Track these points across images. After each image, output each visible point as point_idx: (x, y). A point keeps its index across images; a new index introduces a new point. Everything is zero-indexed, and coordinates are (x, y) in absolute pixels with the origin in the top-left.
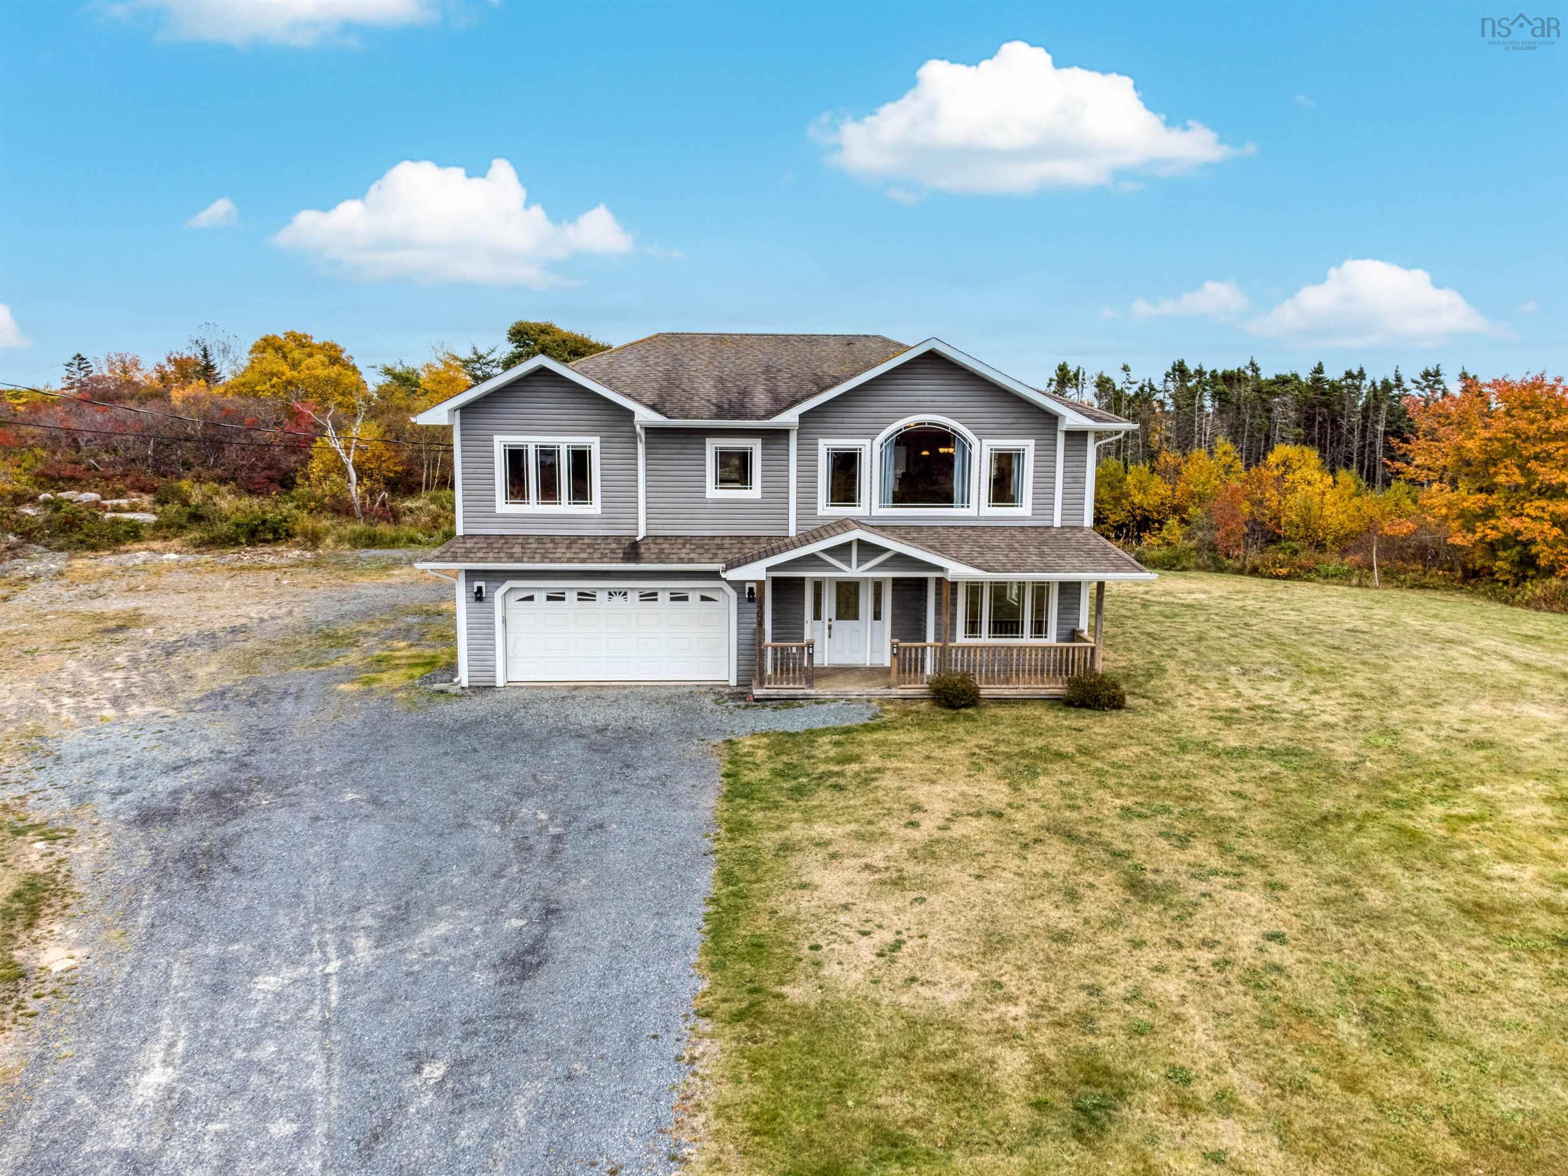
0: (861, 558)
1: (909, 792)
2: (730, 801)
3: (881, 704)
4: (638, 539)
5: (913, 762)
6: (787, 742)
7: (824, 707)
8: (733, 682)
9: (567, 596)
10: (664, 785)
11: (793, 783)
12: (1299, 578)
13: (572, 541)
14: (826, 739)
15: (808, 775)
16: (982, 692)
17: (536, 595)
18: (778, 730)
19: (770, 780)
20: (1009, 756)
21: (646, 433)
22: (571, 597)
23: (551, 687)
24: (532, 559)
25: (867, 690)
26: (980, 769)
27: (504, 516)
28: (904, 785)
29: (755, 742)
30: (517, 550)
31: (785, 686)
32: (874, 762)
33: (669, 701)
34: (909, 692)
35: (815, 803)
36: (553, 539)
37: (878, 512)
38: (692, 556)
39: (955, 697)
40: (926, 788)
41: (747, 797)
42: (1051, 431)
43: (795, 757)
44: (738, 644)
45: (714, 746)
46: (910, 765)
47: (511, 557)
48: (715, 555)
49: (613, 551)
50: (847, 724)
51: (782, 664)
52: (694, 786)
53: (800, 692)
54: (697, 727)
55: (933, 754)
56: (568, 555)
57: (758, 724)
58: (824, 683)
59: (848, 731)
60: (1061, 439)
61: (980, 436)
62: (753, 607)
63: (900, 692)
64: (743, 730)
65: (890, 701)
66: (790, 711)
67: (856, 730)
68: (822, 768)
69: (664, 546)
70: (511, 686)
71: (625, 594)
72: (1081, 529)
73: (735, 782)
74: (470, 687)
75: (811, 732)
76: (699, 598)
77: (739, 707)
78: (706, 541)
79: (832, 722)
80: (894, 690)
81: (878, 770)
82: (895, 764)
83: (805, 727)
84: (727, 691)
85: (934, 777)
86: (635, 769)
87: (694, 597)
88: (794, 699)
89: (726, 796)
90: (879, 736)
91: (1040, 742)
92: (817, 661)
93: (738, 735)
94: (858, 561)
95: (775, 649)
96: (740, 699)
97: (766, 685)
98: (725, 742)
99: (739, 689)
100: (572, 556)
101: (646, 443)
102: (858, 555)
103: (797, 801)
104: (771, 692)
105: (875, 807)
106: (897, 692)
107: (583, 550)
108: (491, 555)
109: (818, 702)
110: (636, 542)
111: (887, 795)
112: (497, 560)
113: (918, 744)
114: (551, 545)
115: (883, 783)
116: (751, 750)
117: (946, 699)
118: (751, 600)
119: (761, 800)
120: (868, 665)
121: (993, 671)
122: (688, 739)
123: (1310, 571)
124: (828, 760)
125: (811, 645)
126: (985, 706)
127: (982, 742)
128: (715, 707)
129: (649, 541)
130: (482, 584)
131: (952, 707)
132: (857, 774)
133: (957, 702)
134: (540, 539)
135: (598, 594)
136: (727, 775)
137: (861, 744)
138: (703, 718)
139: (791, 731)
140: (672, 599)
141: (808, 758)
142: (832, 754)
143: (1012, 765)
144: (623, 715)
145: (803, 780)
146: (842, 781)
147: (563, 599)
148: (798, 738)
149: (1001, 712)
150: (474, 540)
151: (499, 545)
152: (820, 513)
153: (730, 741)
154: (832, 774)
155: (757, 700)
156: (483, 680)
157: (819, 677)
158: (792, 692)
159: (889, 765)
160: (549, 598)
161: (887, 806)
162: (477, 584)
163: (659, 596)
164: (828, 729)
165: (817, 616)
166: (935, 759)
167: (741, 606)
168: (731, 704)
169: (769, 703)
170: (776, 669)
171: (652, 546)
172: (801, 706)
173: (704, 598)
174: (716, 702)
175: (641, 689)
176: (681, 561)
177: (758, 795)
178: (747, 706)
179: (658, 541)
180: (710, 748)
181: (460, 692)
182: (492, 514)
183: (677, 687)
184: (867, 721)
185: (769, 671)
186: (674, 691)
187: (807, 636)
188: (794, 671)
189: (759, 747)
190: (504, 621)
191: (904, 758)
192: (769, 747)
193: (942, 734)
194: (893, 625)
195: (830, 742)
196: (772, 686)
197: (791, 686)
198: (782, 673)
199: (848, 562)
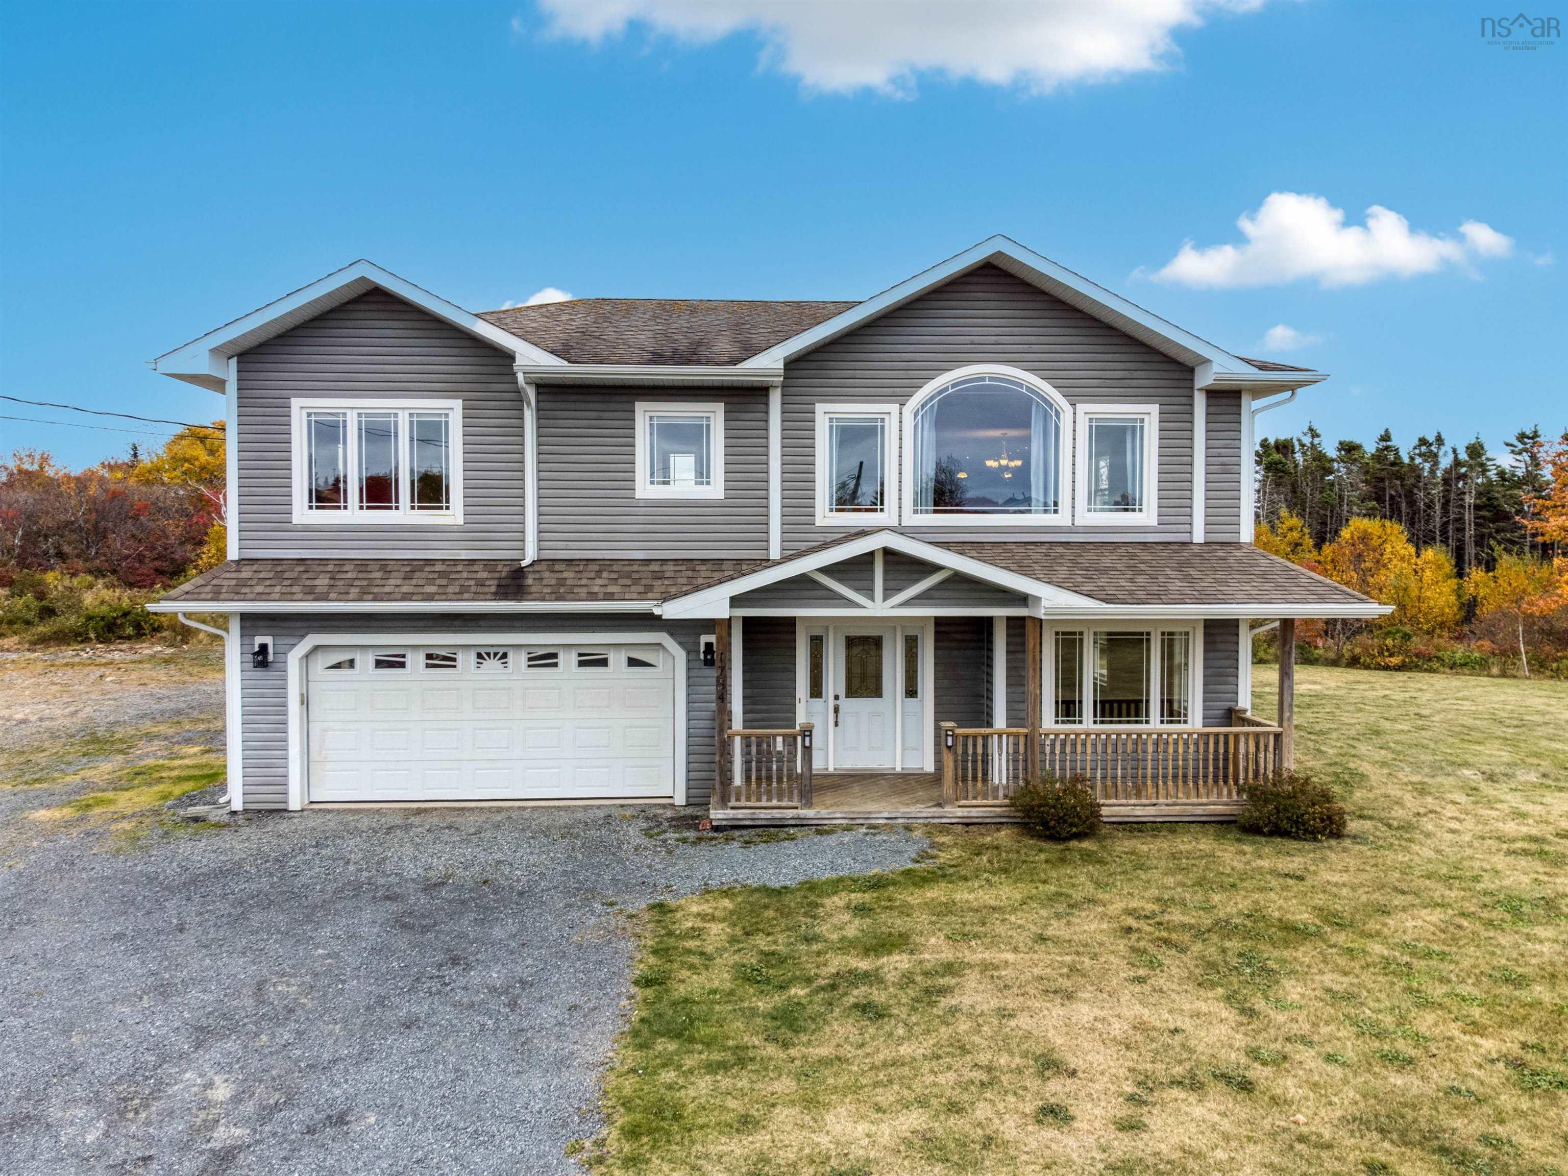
0: (891, 584)
1: (1023, 1021)
2: (641, 1047)
3: (929, 834)
4: (524, 564)
5: (1016, 950)
6: (766, 907)
7: (832, 840)
8: (680, 799)
9: (408, 660)
10: (513, 1005)
11: (778, 999)
12: (1417, 668)
13: (414, 567)
14: (838, 901)
15: (809, 980)
16: (1105, 811)
17: (358, 657)
18: (752, 883)
19: (731, 993)
20: (1200, 934)
21: (538, 394)
22: (415, 661)
23: (378, 811)
24: (343, 596)
25: (903, 809)
26: (1154, 964)
27: (307, 528)
28: (1011, 1003)
29: (706, 908)
30: (322, 582)
31: (764, 803)
32: (937, 950)
33: (568, 832)
34: (974, 812)
35: (824, 1051)
36: (384, 565)
37: (912, 519)
38: (611, 589)
39: (1061, 820)
40: (1056, 1012)
41: (679, 1036)
42: (1186, 392)
43: (781, 938)
44: (689, 736)
45: (631, 917)
46: (1010, 957)
47: (312, 593)
48: (649, 588)
49: (481, 583)
50: (876, 870)
51: (759, 770)
52: (574, 1007)
53: (790, 813)
54: (607, 877)
55: (1049, 932)
56: (405, 589)
57: (717, 871)
58: (829, 799)
59: (877, 884)
60: (1200, 402)
61: (1073, 398)
62: (713, 673)
63: (960, 812)
64: (688, 883)
65: (944, 828)
66: (774, 847)
67: (894, 883)
68: (836, 963)
69: (565, 575)
70: (314, 809)
71: (505, 656)
72: (1237, 545)
73: (659, 999)
74: (246, 811)
75: (811, 887)
76: (624, 662)
77: (684, 841)
78: (635, 568)
79: (849, 867)
80: (948, 809)
81: (949, 968)
82: (977, 954)
83: (801, 878)
84: (669, 813)
85: (1066, 984)
86: (468, 967)
87: (617, 660)
88: (780, 826)
89: (636, 1033)
90: (935, 893)
91: (1244, 905)
92: (818, 764)
93: (677, 895)
94: (885, 590)
95: (746, 739)
96: (689, 827)
97: (733, 803)
98: (652, 907)
99: (689, 811)
100: (410, 589)
101: (538, 410)
102: (885, 580)
103: (785, 1045)
104: (740, 814)
105: (957, 1063)
106: (955, 812)
107: (430, 581)
108: (278, 589)
109: (821, 830)
110: (521, 570)
111: (978, 1028)
112: (286, 596)
113: (1014, 910)
114: (379, 575)
115: (965, 1000)
116: (699, 924)
117: (1045, 824)
118: (709, 663)
119: (708, 1044)
120: (898, 769)
121: (1115, 777)
122: (586, 902)
123: (1430, 660)
124: (846, 946)
125: (807, 732)
126: (1111, 836)
127: (1134, 904)
128: (645, 841)
129: (542, 567)
130: (268, 640)
131: (1055, 837)
132: (908, 979)
133: (1065, 830)
134: (363, 565)
135: (460, 657)
136: (646, 982)
137: (905, 910)
138: (620, 861)
139: (775, 884)
140: (582, 664)
141: (807, 940)
142: (851, 932)
143: (1212, 953)
144: (482, 856)
145: (798, 991)
146: (879, 996)
147: (402, 665)
148: (787, 899)
149: (1143, 846)
150: (255, 568)
151: (295, 575)
152: (819, 521)
153: (660, 907)
154: (857, 978)
155: (716, 829)
156: (266, 798)
157: (822, 789)
158: (776, 813)
159: (969, 957)
160: (379, 664)
161: (984, 1058)
162: (259, 640)
163: (561, 659)
164: (841, 880)
165: (816, 691)
166: (1057, 941)
167: (694, 673)
168: (671, 836)
169: (737, 833)
170: (748, 778)
171: (547, 574)
172: (792, 839)
173: (633, 662)
174: (647, 832)
175: (526, 814)
176: (593, 597)
177: (704, 1031)
178: (700, 839)
179: (557, 568)
180: (622, 919)
181: (226, 818)
182: (285, 524)
183: (586, 808)
184: (911, 866)
185: (738, 780)
186: (579, 815)
187: (801, 718)
188: (780, 780)
189: (713, 919)
190: (305, 701)
191: (995, 941)
192: (731, 918)
193: (1053, 888)
194: (936, 705)
195: (848, 907)
196: (743, 803)
197: (775, 802)
198: (759, 783)
199: (869, 592)
